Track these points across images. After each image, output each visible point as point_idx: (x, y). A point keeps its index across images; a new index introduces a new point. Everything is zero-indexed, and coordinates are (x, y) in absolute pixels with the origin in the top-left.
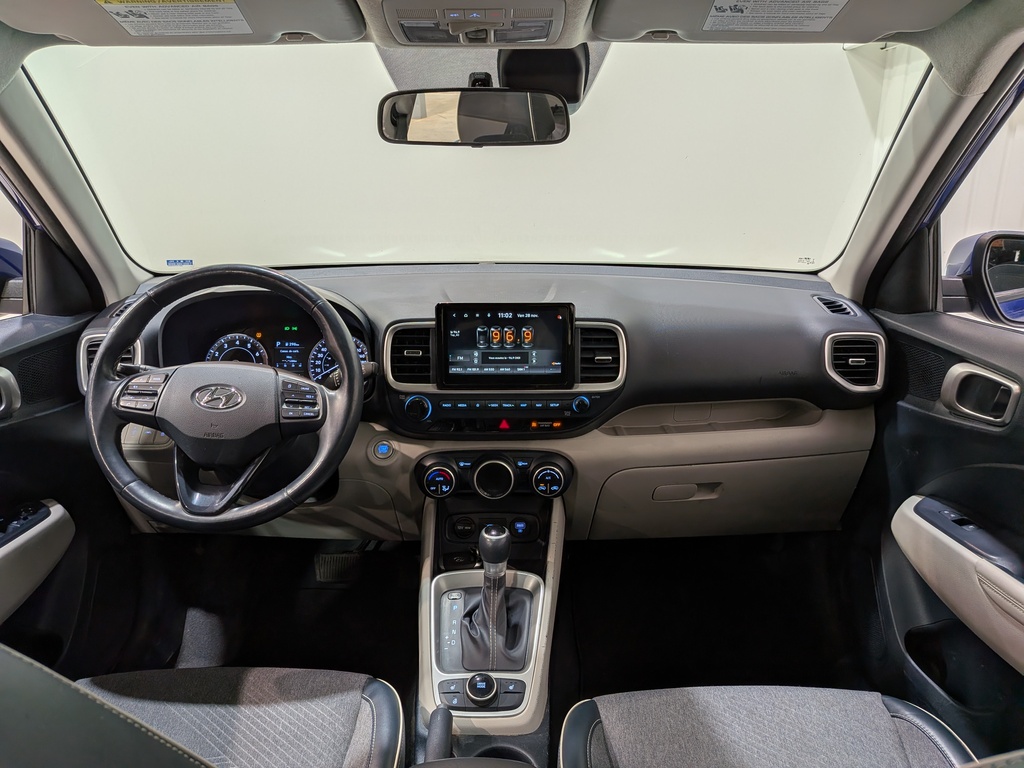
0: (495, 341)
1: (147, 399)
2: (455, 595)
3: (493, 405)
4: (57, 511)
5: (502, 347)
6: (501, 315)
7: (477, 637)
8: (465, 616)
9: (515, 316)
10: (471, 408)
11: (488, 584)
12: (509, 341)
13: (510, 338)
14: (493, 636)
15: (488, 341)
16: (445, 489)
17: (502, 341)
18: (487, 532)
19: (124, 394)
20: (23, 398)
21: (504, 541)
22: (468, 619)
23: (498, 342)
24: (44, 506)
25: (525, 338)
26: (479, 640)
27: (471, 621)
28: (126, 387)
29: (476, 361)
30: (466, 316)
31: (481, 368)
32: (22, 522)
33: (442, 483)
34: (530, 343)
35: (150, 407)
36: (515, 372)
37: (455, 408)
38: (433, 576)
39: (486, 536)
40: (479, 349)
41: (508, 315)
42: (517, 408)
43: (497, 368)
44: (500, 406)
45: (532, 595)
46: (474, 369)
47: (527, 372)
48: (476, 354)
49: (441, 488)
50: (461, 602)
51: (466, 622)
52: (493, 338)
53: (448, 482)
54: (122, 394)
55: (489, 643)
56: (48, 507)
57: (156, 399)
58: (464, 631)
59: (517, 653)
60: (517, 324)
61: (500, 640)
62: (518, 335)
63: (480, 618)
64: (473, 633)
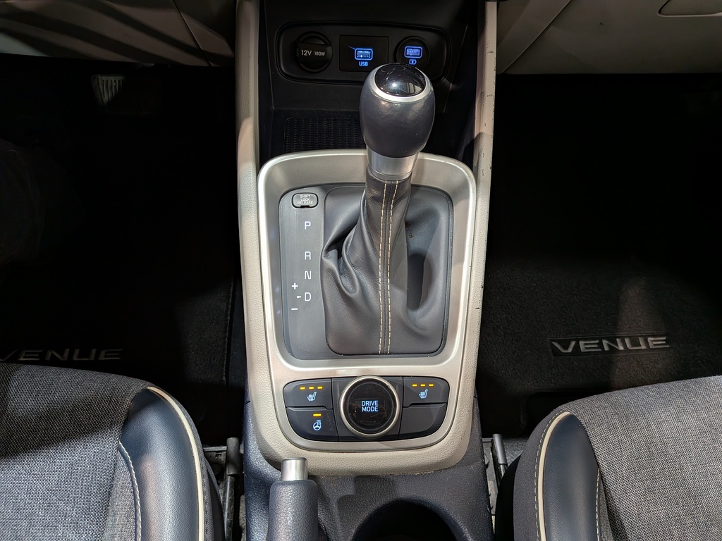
2: (305, 199)
7: (355, 294)
8: (328, 249)
11: (375, 193)
14: (385, 291)
18: (380, 82)
21: (420, 106)
22: (333, 253)
26: (360, 302)
27: (340, 255)
38: (262, 160)
39: (378, 92)
45: (449, 198)
50: (317, 213)
51: (331, 263)
55: (377, 302)
58: (328, 281)
59: (426, 316)
61: (398, 297)
63: (358, 254)
64: (345, 282)
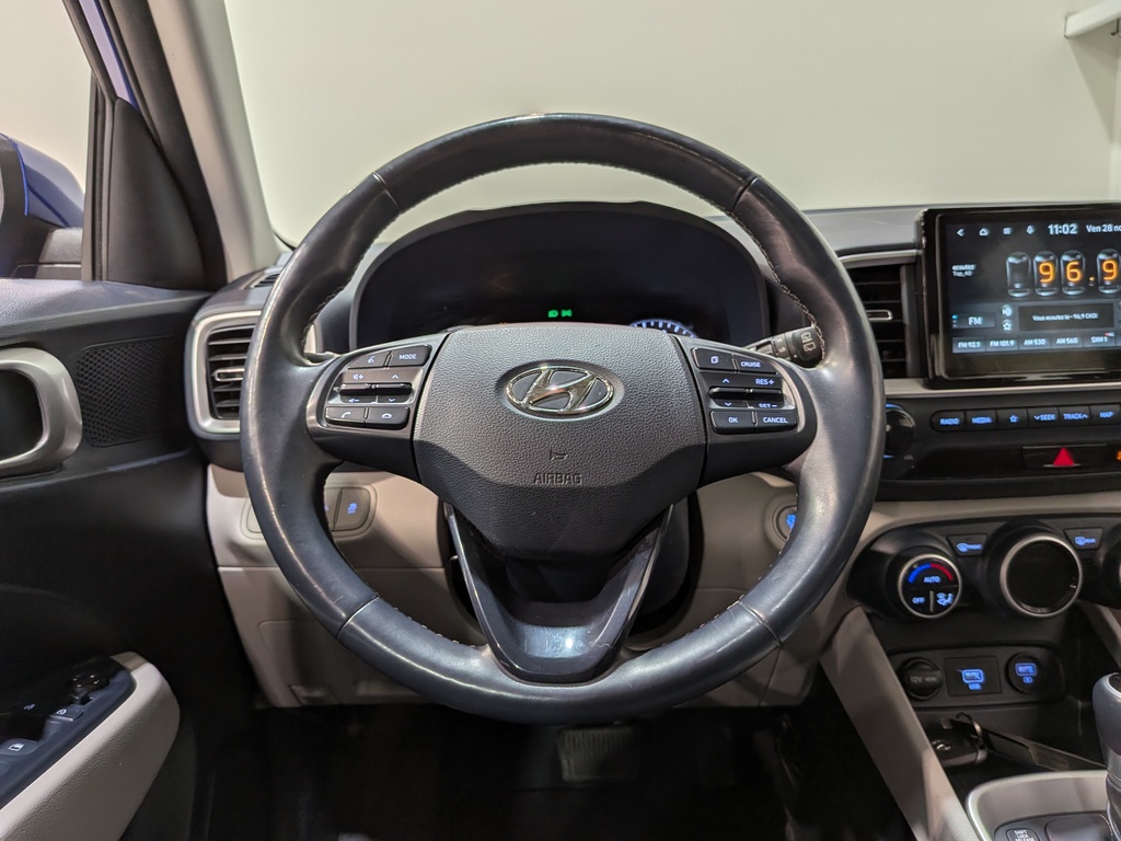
0: (1045, 283)
1: (391, 402)
3: (1044, 417)
4: (147, 680)
5: (1060, 295)
6: (1054, 229)
9: (1082, 229)
10: (999, 426)
12: (1072, 281)
13: (1074, 275)
15: (1032, 282)
16: (943, 600)
17: (1060, 282)
19: (333, 395)
20: (85, 430)
23: (1052, 285)
24: (121, 668)
25: (1104, 274)
28: (336, 378)
29: (1007, 326)
30: (984, 232)
31: (1020, 340)
32: (77, 708)
33: (937, 588)
34: (1114, 284)
35: (400, 419)
36: (1087, 345)
37: (966, 428)
40: (1011, 300)
41: (1070, 229)
42: (1093, 423)
43: (1051, 338)
44: (1060, 417)
46: (1004, 343)
47: (1112, 344)
48: (1007, 311)
49: (936, 598)
52: (1041, 277)
53: (947, 585)
54: (327, 394)
56: (128, 672)
57: (410, 401)
60: (1087, 247)
62: (1090, 268)
